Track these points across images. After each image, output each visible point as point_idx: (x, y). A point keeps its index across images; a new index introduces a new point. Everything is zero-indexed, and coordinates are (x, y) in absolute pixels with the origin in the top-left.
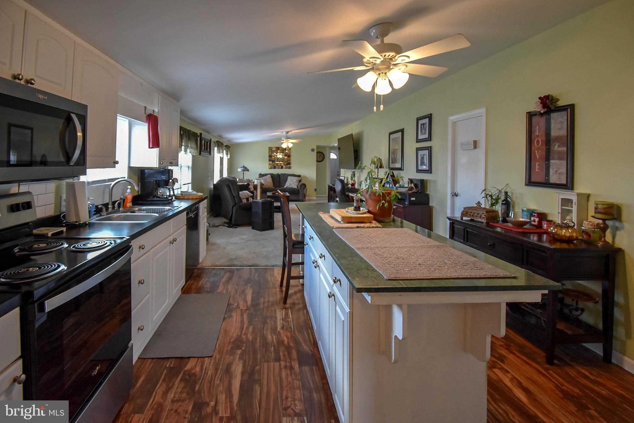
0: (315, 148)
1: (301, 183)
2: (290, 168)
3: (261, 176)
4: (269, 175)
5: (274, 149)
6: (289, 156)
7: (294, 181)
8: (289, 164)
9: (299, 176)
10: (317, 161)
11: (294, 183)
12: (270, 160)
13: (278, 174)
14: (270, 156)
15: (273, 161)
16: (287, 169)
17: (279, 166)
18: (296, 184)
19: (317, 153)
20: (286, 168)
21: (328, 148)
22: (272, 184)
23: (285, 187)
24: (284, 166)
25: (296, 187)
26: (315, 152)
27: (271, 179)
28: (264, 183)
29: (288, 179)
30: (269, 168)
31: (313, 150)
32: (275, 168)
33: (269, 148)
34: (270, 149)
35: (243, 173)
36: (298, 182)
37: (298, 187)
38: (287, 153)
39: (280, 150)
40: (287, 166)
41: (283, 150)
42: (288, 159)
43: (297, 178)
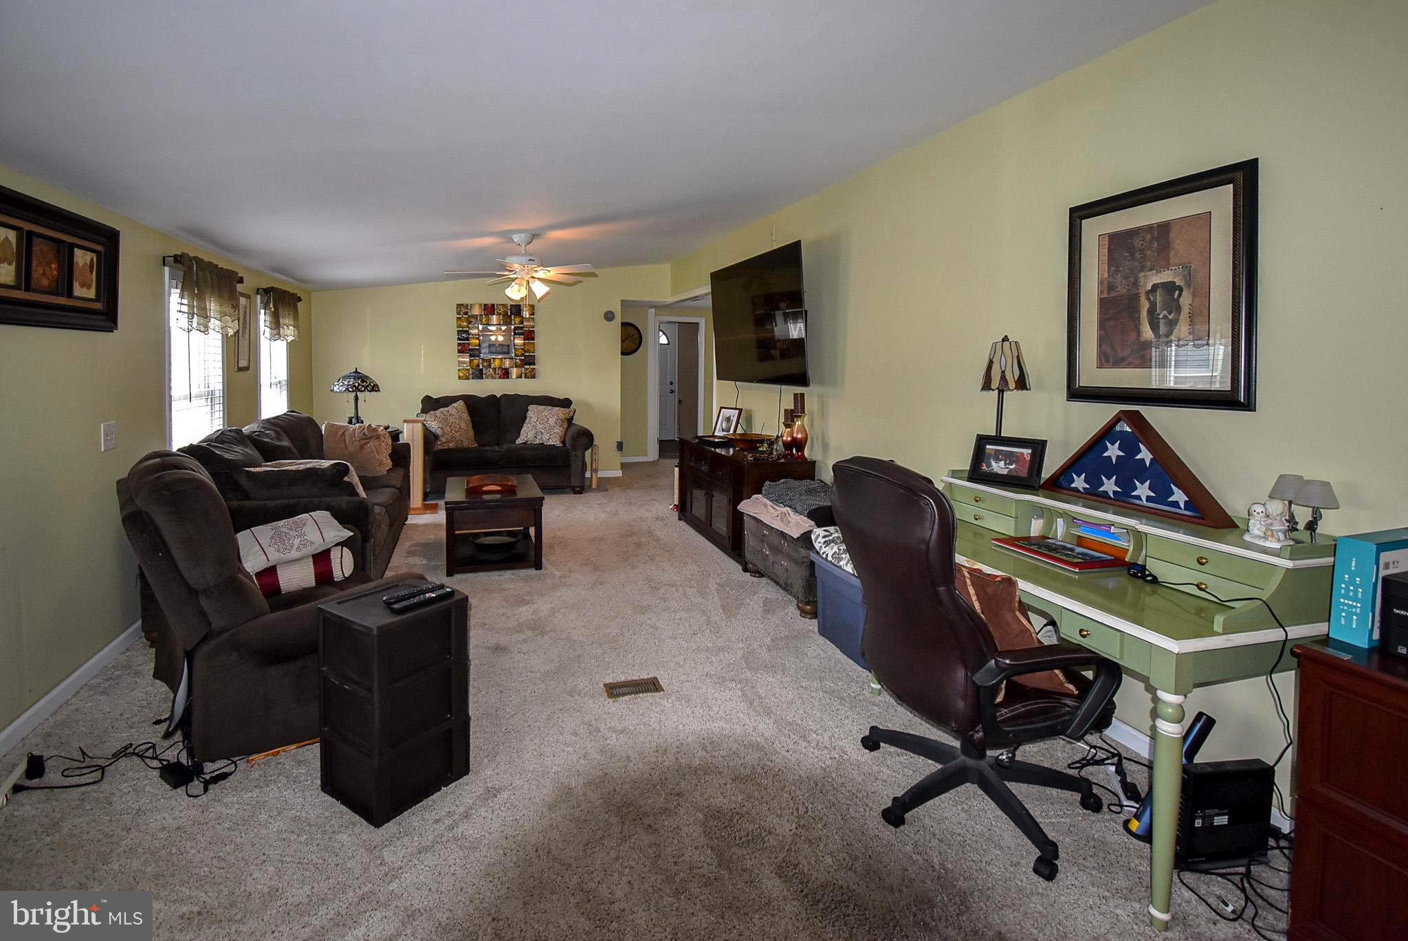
0: (617, 309)
1: (572, 430)
2: (533, 376)
3: (430, 404)
4: (460, 403)
5: (476, 311)
6: (529, 336)
7: (552, 421)
8: (531, 361)
9: (566, 403)
10: (623, 354)
11: (551, 428)
12: (462, 350)
13: (494, 396)
14: (463, 335)
15: (474, 353)
16: (524, 380)
17: (494, 369)
18: (558, 430)
19: (623, 324)
20: (520, 376)
21: (651, 310)
22: (471, 433)
23: (519, 441)
24: (514, 372)
25: (558, 443)
26: (618, 320)
27: (466, 416)
28: (439, 432)
29: (529, 414)
30: (460, 378)
31: (609, 316)
32: (479, 375)
33: (459, 306)
34: (463, 309)
35: (357, 398)
36: (565, 425)
37: (563, 442)
38: (522, 326)
39: (499, 314)
40: (523, 369)
41: (509, 314)
42: (524, 344)
43: (561, 409)
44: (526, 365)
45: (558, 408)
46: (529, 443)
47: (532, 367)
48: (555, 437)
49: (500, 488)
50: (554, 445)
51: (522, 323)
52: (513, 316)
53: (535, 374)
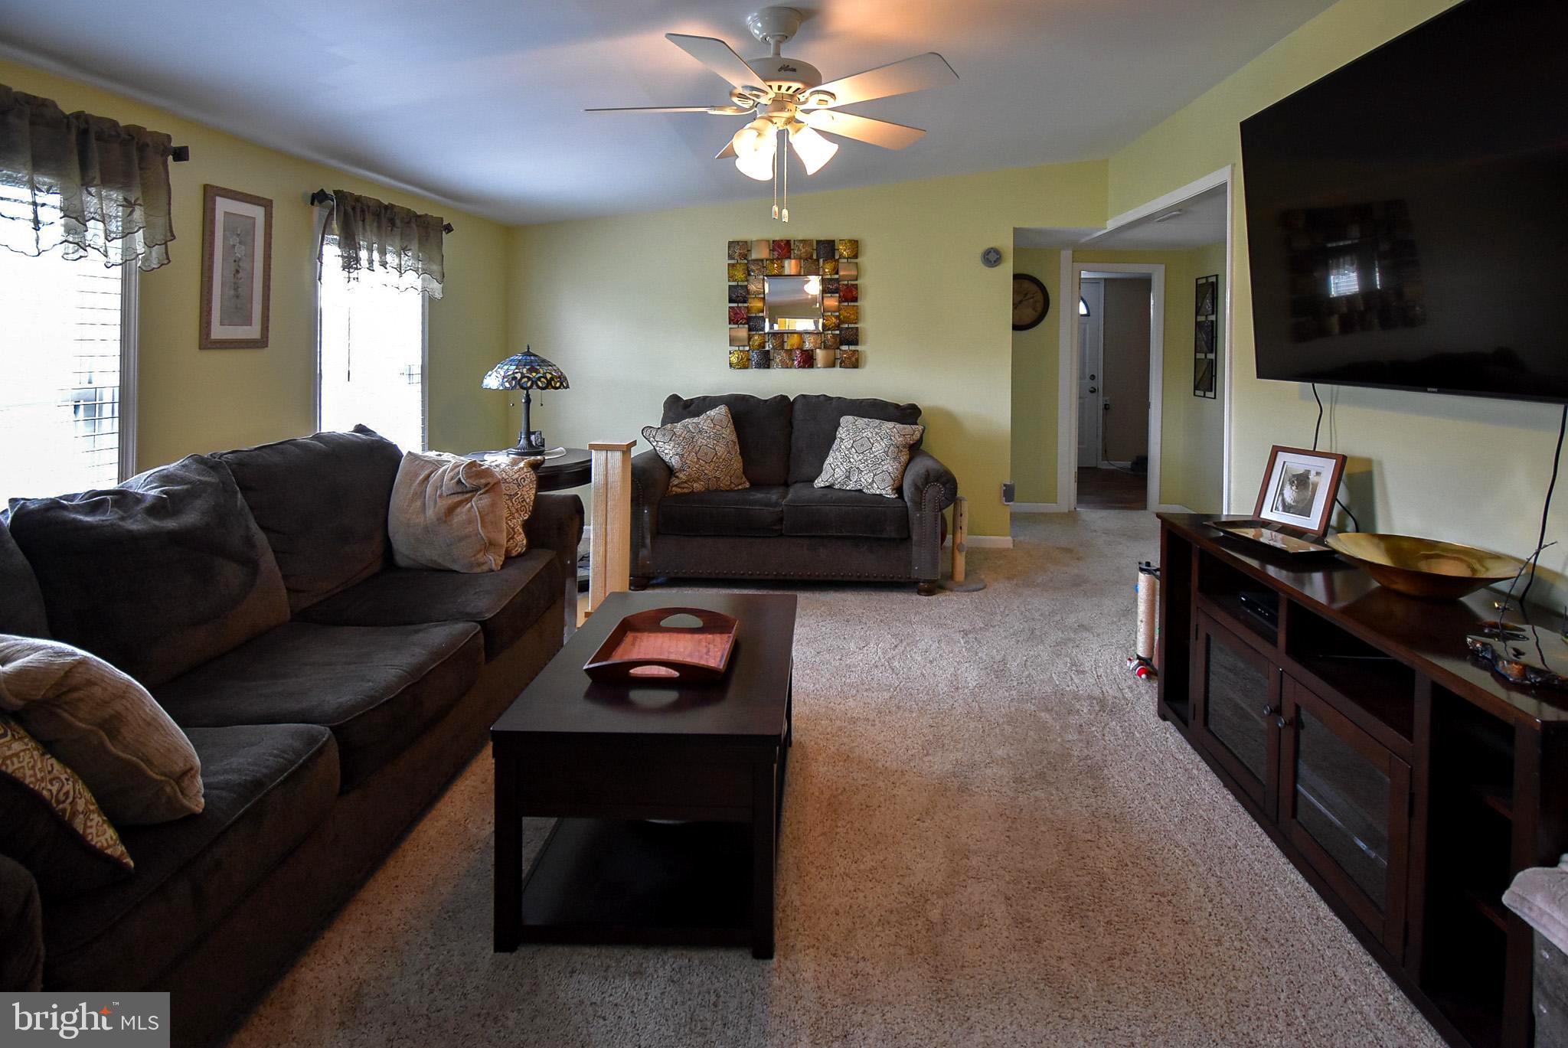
0: (1005, 243)
1: (920, 466)
2: (854, 362)
3: (678, 408)
4: (720, 412)
5: (760, 253)
6: (849, 293)
7: (879, 448)
8: (851, 337)
9: (908, 414)
10: (1016, 327)
11: (878, 461)
12: (734, 319)
13: (784, 398)
14: (738, 295)
15: (753, 323)
16: (838, 371)
17: (790, 352)
18: (890, 467)
19: (1016, 277)
20: (831, 365)
21: (1066, 255)
23: (819, 483)
24: (820, 354)
25: (889, 493)
26: (1007, 269)
27: (729, 433)
29: (841, 432)
30: (731, 365)
31: (992, 258)
32: (765, 362)
33: (731, 244)
34: (739, 251)
35: (528, 401)
36: (904, 458)
37: (899, 490)
38: (837, 276)
39: (799, 258)
40: (838, 351)
41: (815, 257)
42: (839, 309)
43: (898, 426)
44: (841, 344)
45: (891, 425)
46: (836, 487)
47: (852, 348)
48: (883, 480)
49: (676, 674)
50: (881, 495)
51: (837, 273)
52: (821, 261)
53: (857, 360)
